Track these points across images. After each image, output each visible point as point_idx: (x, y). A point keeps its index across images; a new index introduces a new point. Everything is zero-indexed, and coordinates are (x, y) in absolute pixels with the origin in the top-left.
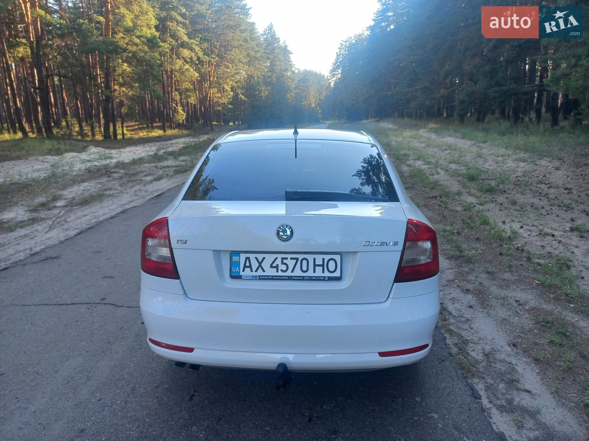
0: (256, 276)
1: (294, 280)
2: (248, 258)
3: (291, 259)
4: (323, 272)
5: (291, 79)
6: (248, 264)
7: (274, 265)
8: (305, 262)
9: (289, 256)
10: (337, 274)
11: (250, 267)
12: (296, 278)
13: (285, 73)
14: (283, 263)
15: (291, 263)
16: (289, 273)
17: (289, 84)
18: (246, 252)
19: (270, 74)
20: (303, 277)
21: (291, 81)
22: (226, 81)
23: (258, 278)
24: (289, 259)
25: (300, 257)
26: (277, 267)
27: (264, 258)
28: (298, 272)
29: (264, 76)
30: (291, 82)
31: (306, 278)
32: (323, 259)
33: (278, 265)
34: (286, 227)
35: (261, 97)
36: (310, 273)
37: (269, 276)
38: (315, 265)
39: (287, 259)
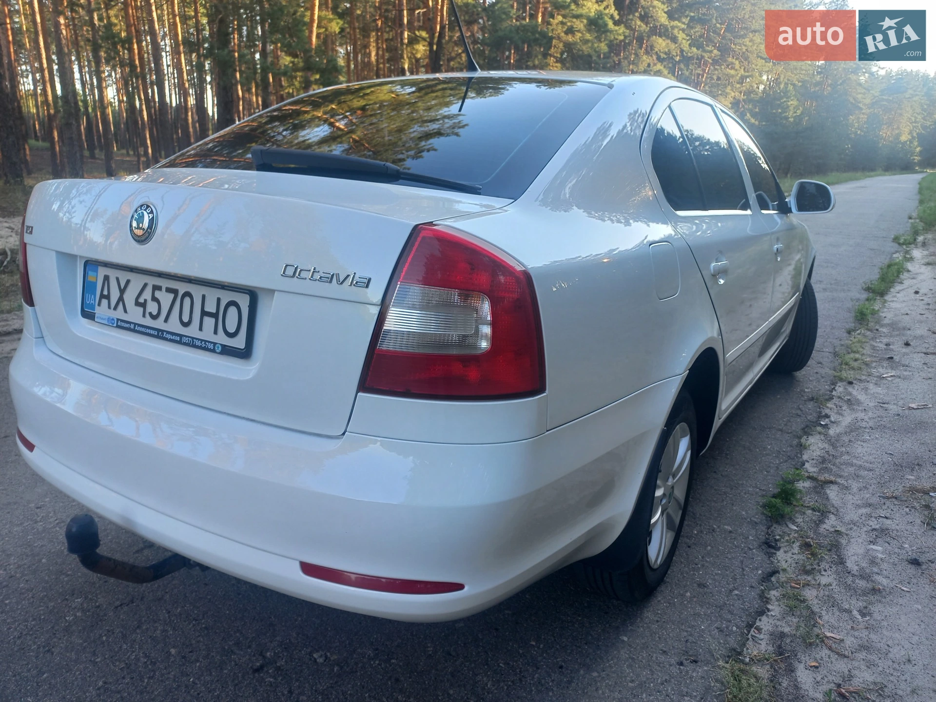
0: (113, 319)
1: (166, 339)
2: (106, 278)
3: (169, 290)
4: (216, 332)
5: (865, 88)
6: (105, 293)
7: (141, 300)
8: (187, 301)
9: (164, 283)
10: (239, 342)
11: (108, 297)
12: (169, 336)
13: (853, 77)
14: (154, 299)
15: (166, 299)
16: (159, 324)
17: (860, 96)
18: (106, 265)
19: (818, 78)
20: (181, 336)
21: (864, 91)
22: (724, 91)
23: (115, 325)
24: (164, 289)
25: (182, 288)
26: (144, 305)
27: (128, 282)
28: (174, 325)
29: (803, 82)
30: (864, 94)
31: (184, 340)
32: (219, 300)
33: (146, 300)
34: (145, 210)
35: (787, 118)
36: (192, 331)
37: (130, 323)
38: (204, 313)
39: (159, 288)
